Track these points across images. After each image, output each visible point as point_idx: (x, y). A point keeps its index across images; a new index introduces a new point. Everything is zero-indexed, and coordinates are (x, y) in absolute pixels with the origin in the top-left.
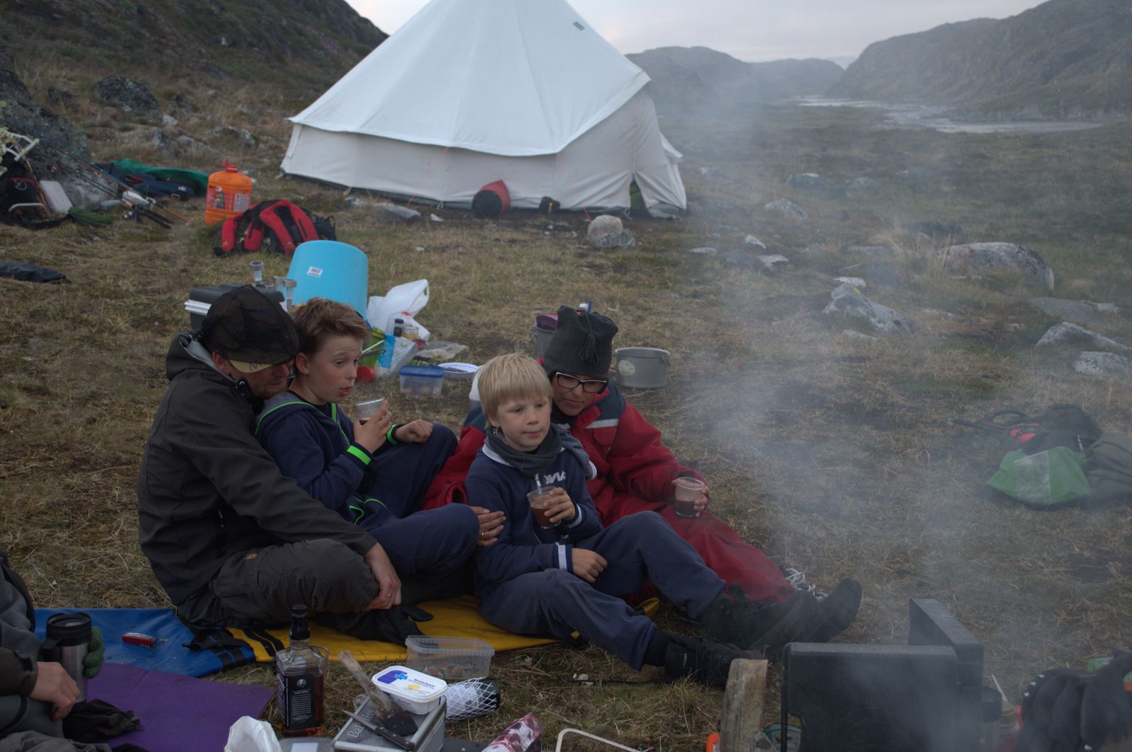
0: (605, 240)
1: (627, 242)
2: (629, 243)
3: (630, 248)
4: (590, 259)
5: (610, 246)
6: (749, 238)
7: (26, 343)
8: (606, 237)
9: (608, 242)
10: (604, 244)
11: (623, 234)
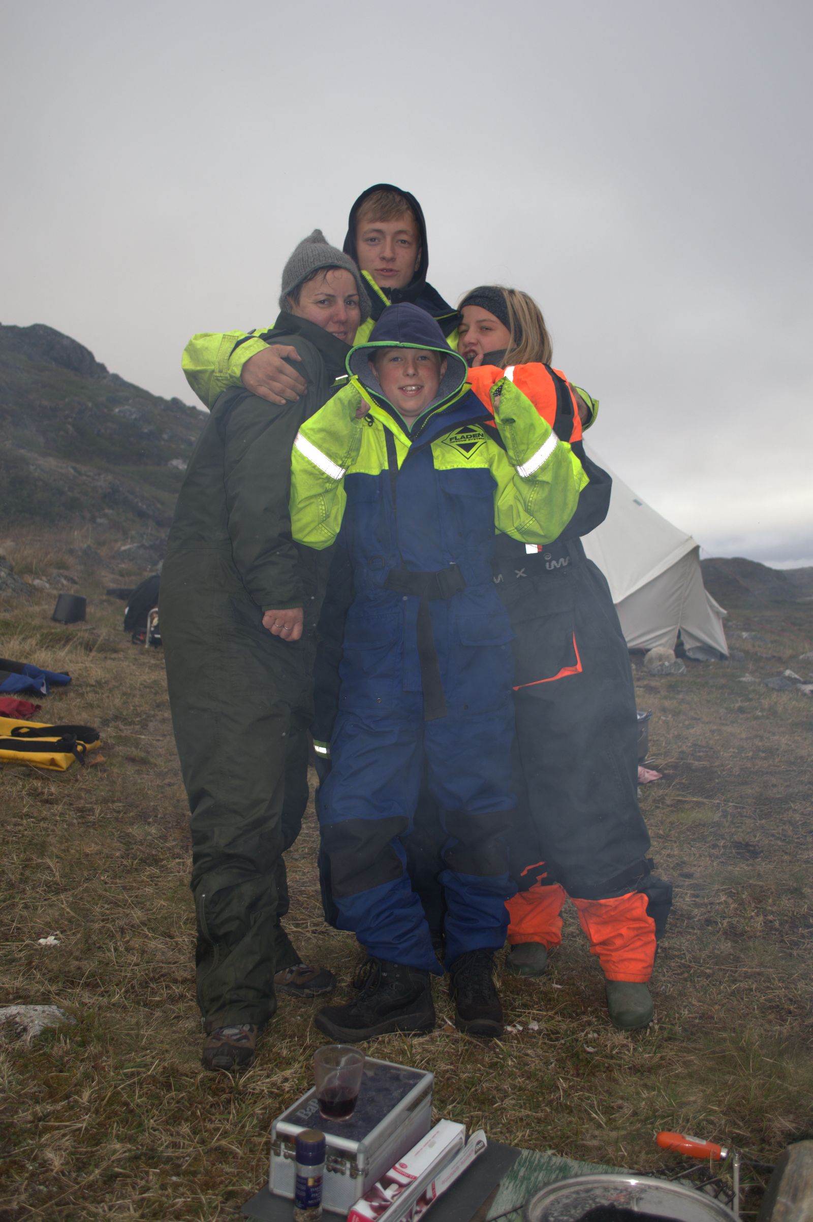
0: (659, 668)
1: (679, 669)
2: (681, 671)
3: (682, 674)
4: (646, 682)
5: (664, 673)
6: (788, 673)
7: (147, 725)
8: (660, 665)
9: (663, 670)
10: (659, 671)
11: (675, 663)
